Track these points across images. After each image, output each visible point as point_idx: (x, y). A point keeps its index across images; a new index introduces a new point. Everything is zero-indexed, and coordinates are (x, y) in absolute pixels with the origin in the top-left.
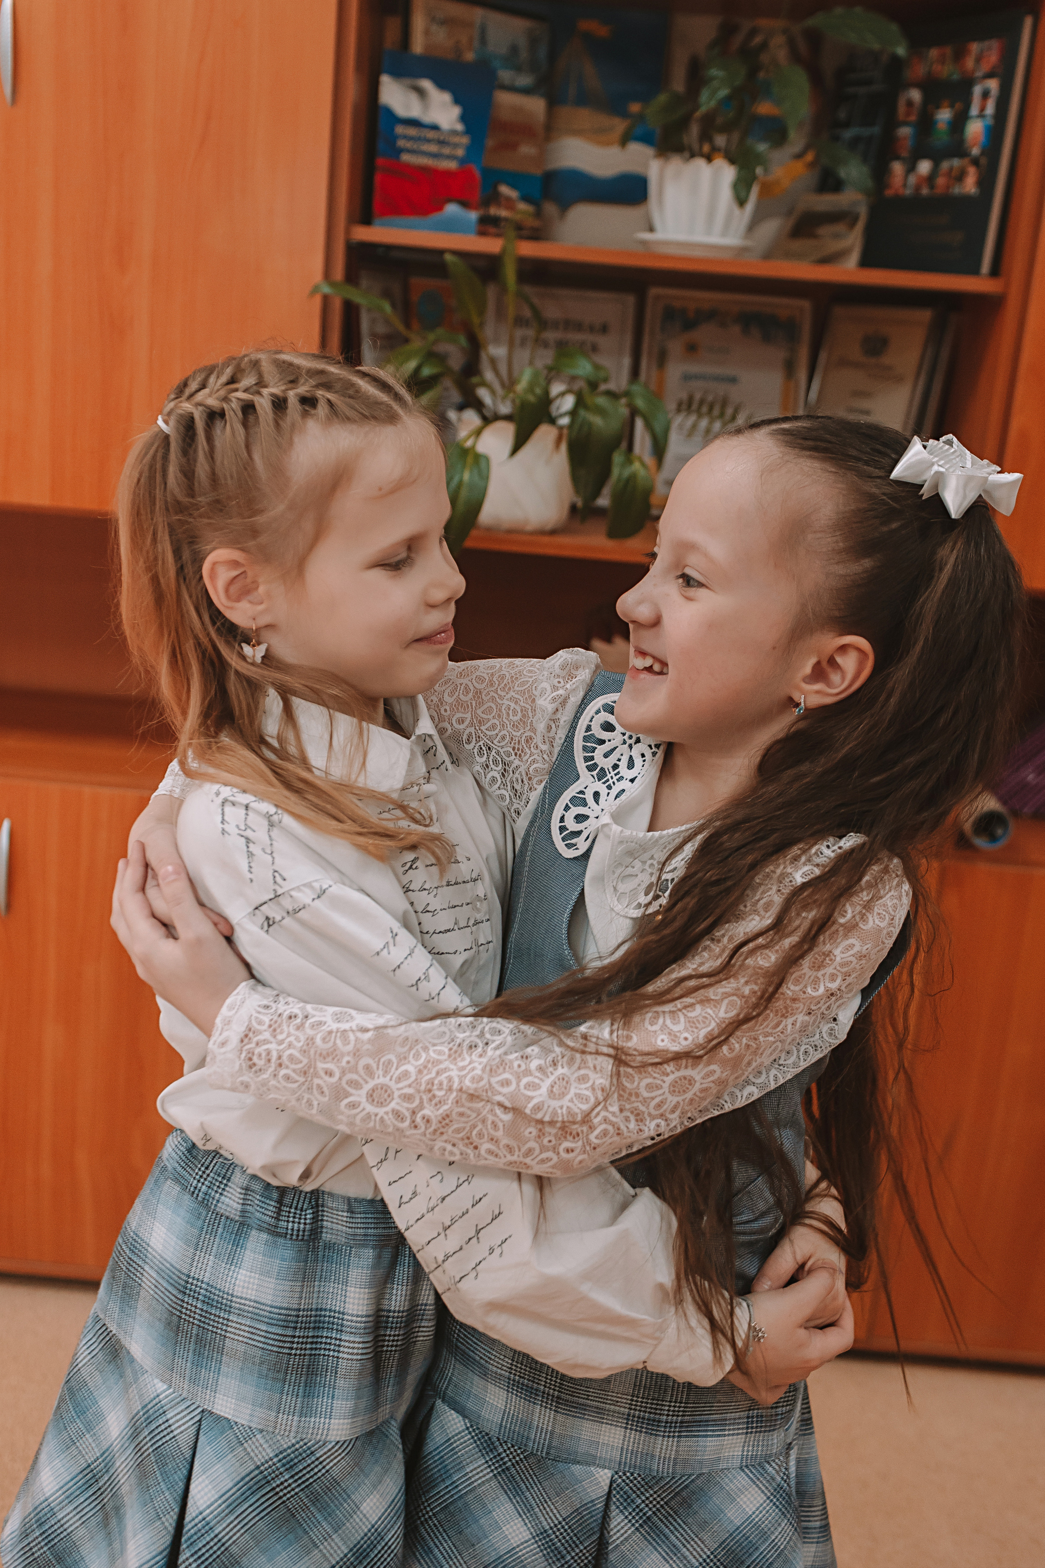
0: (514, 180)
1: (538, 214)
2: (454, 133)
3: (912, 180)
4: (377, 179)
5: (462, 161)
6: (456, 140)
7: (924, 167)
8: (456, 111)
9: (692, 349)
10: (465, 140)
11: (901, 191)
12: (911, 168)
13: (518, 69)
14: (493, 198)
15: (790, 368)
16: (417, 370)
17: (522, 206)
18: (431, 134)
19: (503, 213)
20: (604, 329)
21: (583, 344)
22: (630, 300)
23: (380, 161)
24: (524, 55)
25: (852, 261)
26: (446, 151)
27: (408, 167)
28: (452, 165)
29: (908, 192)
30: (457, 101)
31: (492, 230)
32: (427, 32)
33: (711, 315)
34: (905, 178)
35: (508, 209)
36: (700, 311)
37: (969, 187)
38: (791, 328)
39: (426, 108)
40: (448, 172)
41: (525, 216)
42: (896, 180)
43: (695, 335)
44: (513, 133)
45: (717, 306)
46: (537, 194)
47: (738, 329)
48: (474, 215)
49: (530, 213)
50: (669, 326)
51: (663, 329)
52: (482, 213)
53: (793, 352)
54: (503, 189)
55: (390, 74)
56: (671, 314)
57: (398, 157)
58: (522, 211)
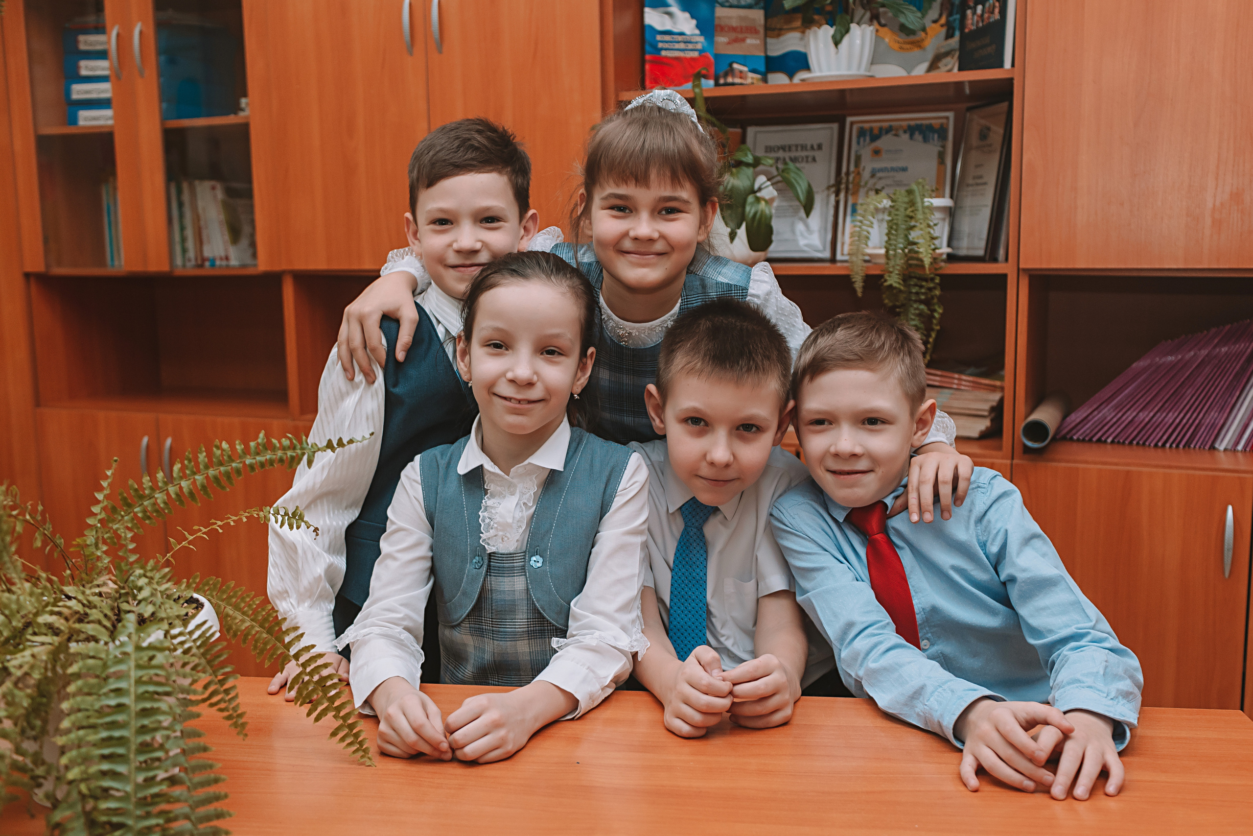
0: (743, 60)
1: (765, 80)
2: (694, 35)
3: (975, 19)
4: (647, 67)
5: (701, 51)
6: (697, 39)
7: (979, 8)
8: (694, 22)
9: (877, 152)
10: (701, 39)
11: (971, 28)
12: (974, 13)
14: (730, 71)
15: (941, 156)
17: (751, 75)
18: (680, 38)
19: (737, 80)
20: (820, 147)
21: (807, 157)
22: (835, 126)
23: (648, 57)
26: (690, 46)
27: (666, 58)
28: (695, 54)
29: (974, 28)
30: (693, 17)
33: (889, 130)
34: (973, 19)
35: (741, 78)
36: (881, 129)
37: (997, 16)
38: (942, 132)
39: (675, 23)
40: (692, 59)
41: (755, 81)
42: (970, 22)
43: (878, 144)
44: (741, 32)
45: (893, 124)
46: (762, 68)
47: (906, 137)
48: (711, 82)
49: (758, 80)
50: (862, 140)
51: (858, 143)
52: (722, 81)
53: (944, 147)
54: (735, 66)
55: (649, 6)
56: (862, 133)
57: (659, 54)
58: (752, 78)
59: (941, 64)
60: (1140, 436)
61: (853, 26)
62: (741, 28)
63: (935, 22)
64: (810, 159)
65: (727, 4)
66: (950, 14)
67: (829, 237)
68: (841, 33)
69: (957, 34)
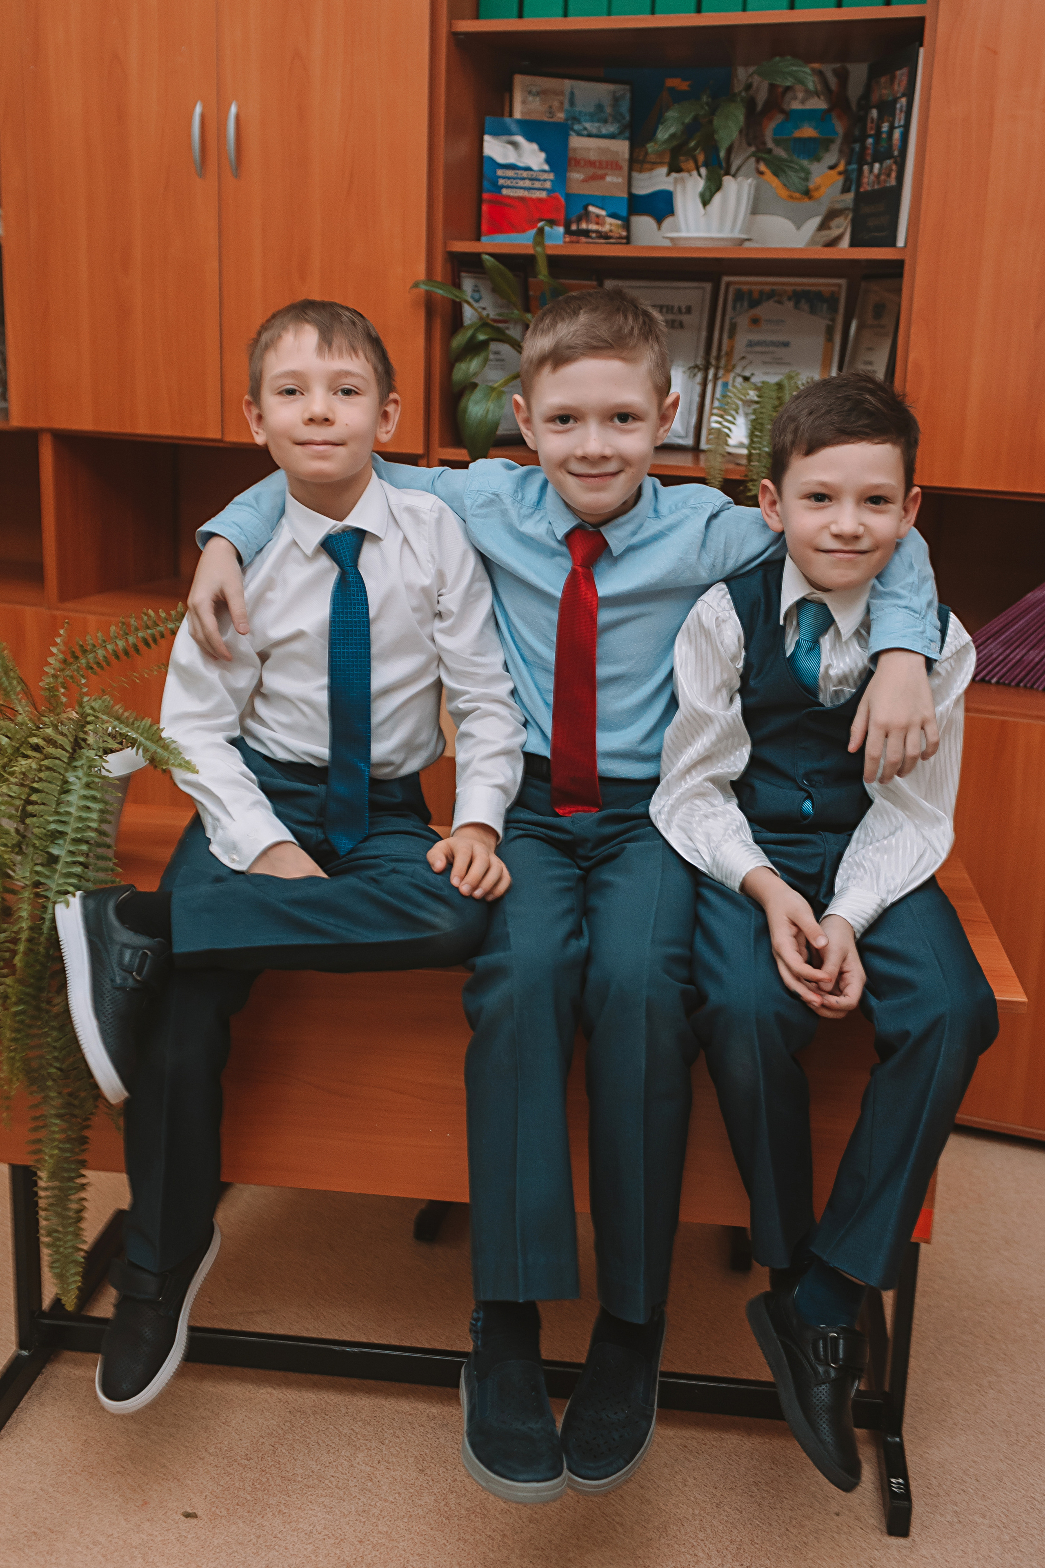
0: (601, 202)
1: (627, 226)
2: (543, 171)
3: (872, 178)
4: (485, 208)
5: (550, 191)
6: (546, 176)
7: (877, 166)
8: (543, 156)
9: (755, 321)
10: (551, 176)
11: (867, 188)
12: (871, 171)
13: (605, 121)
14: (585, 215)
15: (830, 332)
16: (473, 337)
17: (609, 220)
18: (525, 174)
19: (593, 227)
20: (689, 310)
21: (673, 322)
22: (708, 286)
23: (485, 195)
24: (608, 110)
25: (846, 243)
26: (537, 185)
27: (509, 197)
28: (543, 195)
29: (869, 188)
30: (542, 149)
31: (583, 239)
32: (524, 102)
33: (771, 295)
34: (869, 177)
35: (597, 224)
36: (761, 293)
37: (893, 182)
38: (831, 301)
39: (520, 156)
40: (540, 200)
41: (613, 228)
42: (865, 180)
43: (758, 311)
44: (600, 167)
45: (775, 287)
46: (624, 213)
47: (790, 304)
48: (561, 230)
49: (617, 226)
50: (738, 305)
51: (734, 308)
52: (574, 227)
53: (833, 320)
54: (591, 209)
55: (490, 134)
56: (740, 296)
57: (500, 192)
58: (610, 225)
59: (833, 224)
60: (1029, 677)
61: (727, 180)
62: (600, 162)
63: (832, 168)
64: (676, 324)
65: (585, 133)
66: (848, 163)
67: (693, 421)
68: (711, 191)
69: (853, 188)
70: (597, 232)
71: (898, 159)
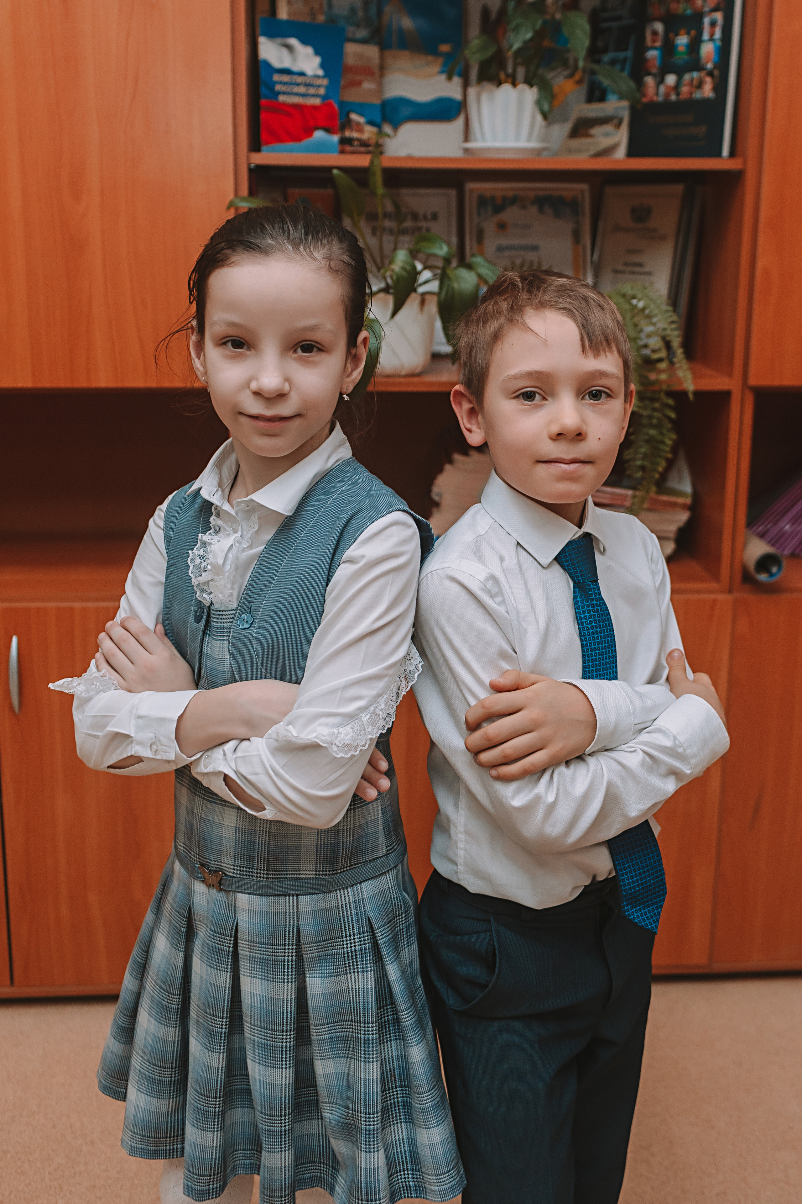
0: (361, 109)
1: (380, 133)
2: (317, 77)
3: (662, 89)
4: (262, 115)
5: (324, 97)
6: (319, 82)
8: (317, 60)
9: (502, 227)
10: (325, 82)
11: (655, 98)
13: (358, 25)
14: (347, 124)
15: (577, 236)
17: (367, 127)
18: (300, 79)
19: (355, 135)
20: (435, 217)
21: (420, 228)
22: (453, 193)
23: (263, 102)
24: (360, 14)
25: (621, 153)
26: (312, 91)
27: (284, 104)
28: (317, 102)
30: (317, 53)
31: (349, 149)
32: (289, 2)
33: (514, 200)
35: (358, 131)
36: (504, 198)
38: (575, 207)
39: (294, 60)
40: (314, 108)
41: (370, 136)
43: (503, 216)
44: (357, 73)
45: (518, 193)
46: (378, 120)
47: (534, 209)
48: (336, 138)
49: (374, 133)
50: (484, 211)
51: (479, 214)
53: (580, 223)
54: (354, 117)
55: (265, 36)
56: (483, 201)
57: (276, 98)
58: (369, 132)
59: (597, 131)
62: (357, 68)
63: (567, 77)
64: (423, 231)
70: (358, 140)
71: (716, 73)
